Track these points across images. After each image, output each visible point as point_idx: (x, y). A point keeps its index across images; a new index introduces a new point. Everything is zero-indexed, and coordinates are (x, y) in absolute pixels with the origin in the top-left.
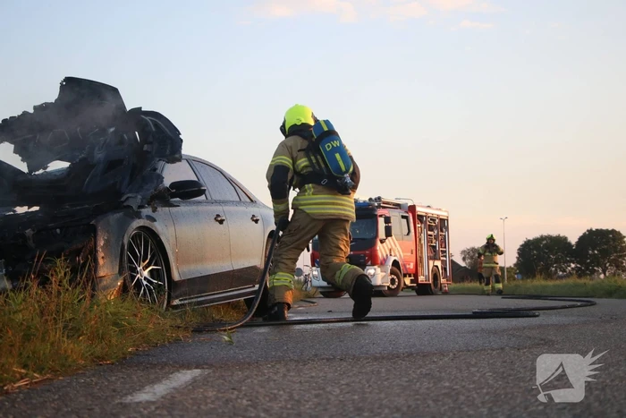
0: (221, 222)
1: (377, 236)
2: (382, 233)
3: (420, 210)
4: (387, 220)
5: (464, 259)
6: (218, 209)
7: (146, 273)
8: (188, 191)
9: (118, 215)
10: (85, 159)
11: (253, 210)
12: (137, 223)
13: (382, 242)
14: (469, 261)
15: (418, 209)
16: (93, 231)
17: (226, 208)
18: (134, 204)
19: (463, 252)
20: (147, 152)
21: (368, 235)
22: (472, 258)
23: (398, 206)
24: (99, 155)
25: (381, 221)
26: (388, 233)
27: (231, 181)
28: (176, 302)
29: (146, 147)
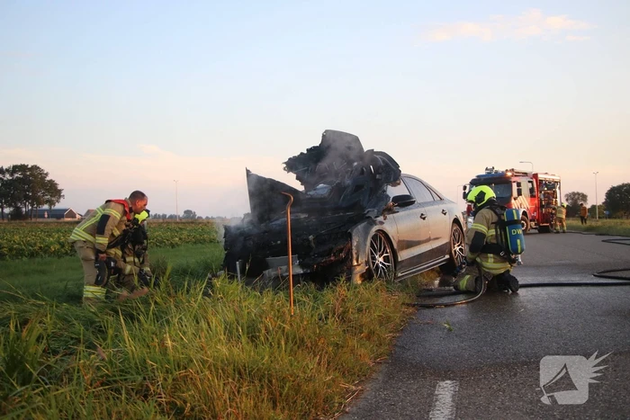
0: (424, 219)
1: (512, 195)
2: (515, 193)
3: (541, 177)
4: (519, 185)
5: (567, 200)
6: (421, 210)
7: (381, 259)
8: (404, 202)
9: (363, 225)
10: (339, 183)
11: (442, 207)
12: (375, 228)
13: (515, 199)
14: (570, 201)
15: (539, 176)
16: (350, 236)
17: (427, 208)
18: (372, 215)
19: (567, 195)
20: (379, 180)
21: (506, 195)
22: (572, 199)
23: (525, 174)
24: (348, 182)
25: (514, 185)
26: (520, 193)
27: (428, 187)
28: (400, 275)
29: (378, 176)
